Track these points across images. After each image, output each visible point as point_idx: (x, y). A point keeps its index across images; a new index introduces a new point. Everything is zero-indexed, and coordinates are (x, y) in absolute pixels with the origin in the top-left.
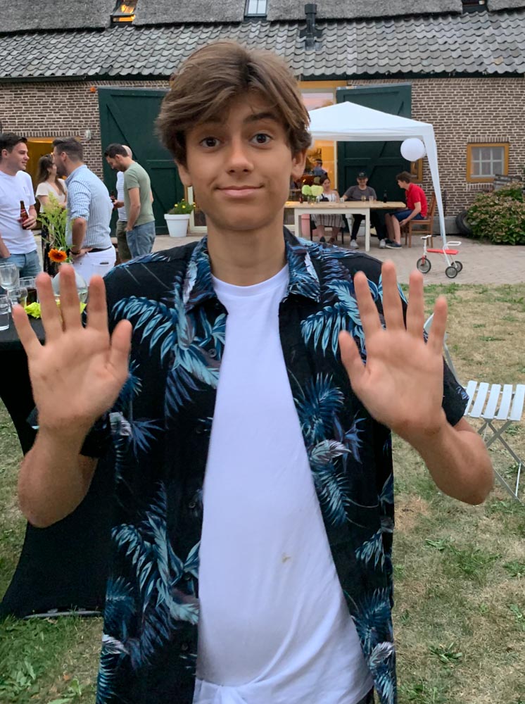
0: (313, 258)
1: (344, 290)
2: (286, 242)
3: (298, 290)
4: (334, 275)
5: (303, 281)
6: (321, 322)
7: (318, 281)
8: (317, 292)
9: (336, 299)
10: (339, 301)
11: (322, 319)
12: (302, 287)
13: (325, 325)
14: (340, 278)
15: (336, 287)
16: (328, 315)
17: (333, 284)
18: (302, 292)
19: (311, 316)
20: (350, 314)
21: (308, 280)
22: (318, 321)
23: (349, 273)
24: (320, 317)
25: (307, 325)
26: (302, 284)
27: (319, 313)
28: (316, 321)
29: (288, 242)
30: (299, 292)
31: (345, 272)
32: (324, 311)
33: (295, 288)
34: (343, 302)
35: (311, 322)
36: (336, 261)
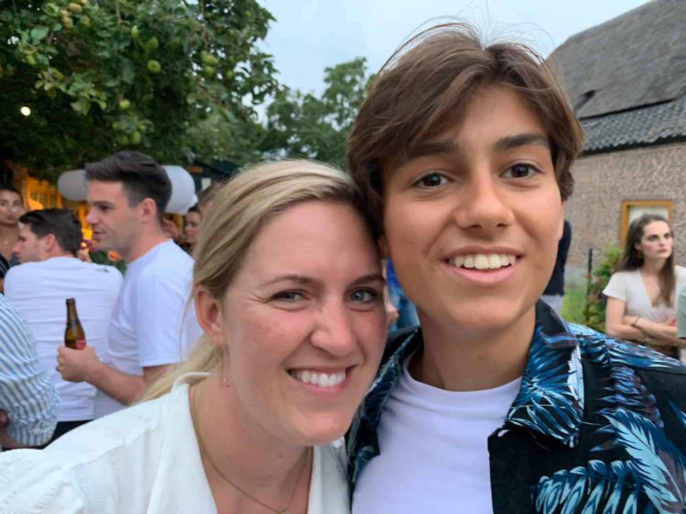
0: (588, 358)
1: (643, 438)
2: (536, 328)
3: (527, 417)
4: (620, 398)
5: (543, 401)
6: (579, 489)
7: (581, 405)
8: (573, 426)
9: (620, 452)
10: (626, 457)
11: (581, 484)
12: (538, 413)
13: (586, 497)
14: (634, 408)
15: (621, 427)
16: (595, 478)
17: (617, 418)
18: (536, 424)
19: (561, 473)
20: (649, 492)
21: (557, 401)
22: (572, 486)
23: (655, 405)
24: (578, 477)
25: (550, 488)
26: (539, 406)
27: (576, 471)
28: (567, 485)
29: (540, 328)
30: (528, 423)
31: (647, 400)
32: (587, 466)
33: (522, 413)
34: (637, 461)
35: (560, 483)
36: (630, 373)
